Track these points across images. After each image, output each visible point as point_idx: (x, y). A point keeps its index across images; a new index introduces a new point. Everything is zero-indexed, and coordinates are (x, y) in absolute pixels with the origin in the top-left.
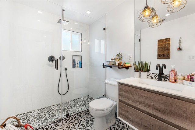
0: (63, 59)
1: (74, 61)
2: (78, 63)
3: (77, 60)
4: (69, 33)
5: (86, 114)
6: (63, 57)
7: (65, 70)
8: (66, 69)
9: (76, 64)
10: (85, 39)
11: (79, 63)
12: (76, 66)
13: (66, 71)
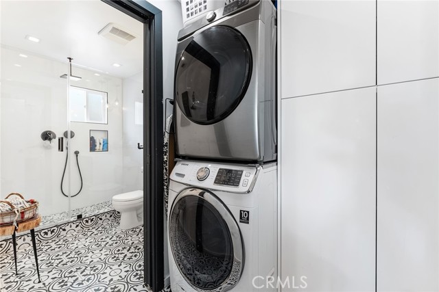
0: (72, 137)
1: (92, 140)
2: (100, 144)
3: (99, 138)
4: (83, 92)
5: (111, 216)
6: (72, 132)
7: (75, 155)
8: (77, 153)
9: (98, 144)
10: (117, 100)
11: (102, 144)
12: (97, 147)
13: (77, 156)
